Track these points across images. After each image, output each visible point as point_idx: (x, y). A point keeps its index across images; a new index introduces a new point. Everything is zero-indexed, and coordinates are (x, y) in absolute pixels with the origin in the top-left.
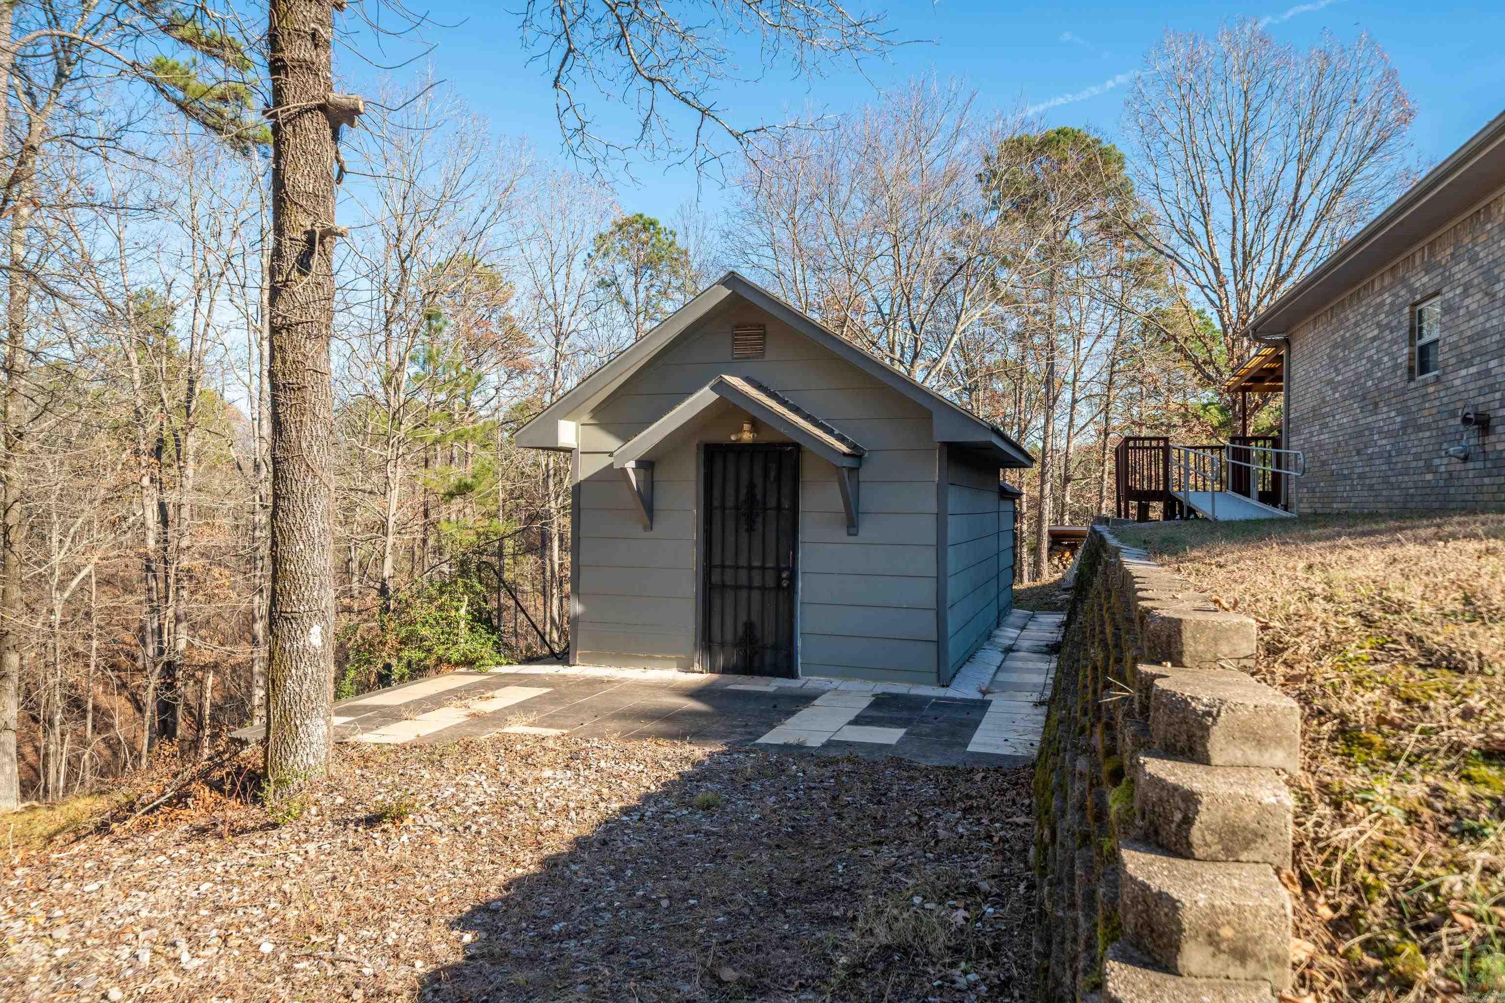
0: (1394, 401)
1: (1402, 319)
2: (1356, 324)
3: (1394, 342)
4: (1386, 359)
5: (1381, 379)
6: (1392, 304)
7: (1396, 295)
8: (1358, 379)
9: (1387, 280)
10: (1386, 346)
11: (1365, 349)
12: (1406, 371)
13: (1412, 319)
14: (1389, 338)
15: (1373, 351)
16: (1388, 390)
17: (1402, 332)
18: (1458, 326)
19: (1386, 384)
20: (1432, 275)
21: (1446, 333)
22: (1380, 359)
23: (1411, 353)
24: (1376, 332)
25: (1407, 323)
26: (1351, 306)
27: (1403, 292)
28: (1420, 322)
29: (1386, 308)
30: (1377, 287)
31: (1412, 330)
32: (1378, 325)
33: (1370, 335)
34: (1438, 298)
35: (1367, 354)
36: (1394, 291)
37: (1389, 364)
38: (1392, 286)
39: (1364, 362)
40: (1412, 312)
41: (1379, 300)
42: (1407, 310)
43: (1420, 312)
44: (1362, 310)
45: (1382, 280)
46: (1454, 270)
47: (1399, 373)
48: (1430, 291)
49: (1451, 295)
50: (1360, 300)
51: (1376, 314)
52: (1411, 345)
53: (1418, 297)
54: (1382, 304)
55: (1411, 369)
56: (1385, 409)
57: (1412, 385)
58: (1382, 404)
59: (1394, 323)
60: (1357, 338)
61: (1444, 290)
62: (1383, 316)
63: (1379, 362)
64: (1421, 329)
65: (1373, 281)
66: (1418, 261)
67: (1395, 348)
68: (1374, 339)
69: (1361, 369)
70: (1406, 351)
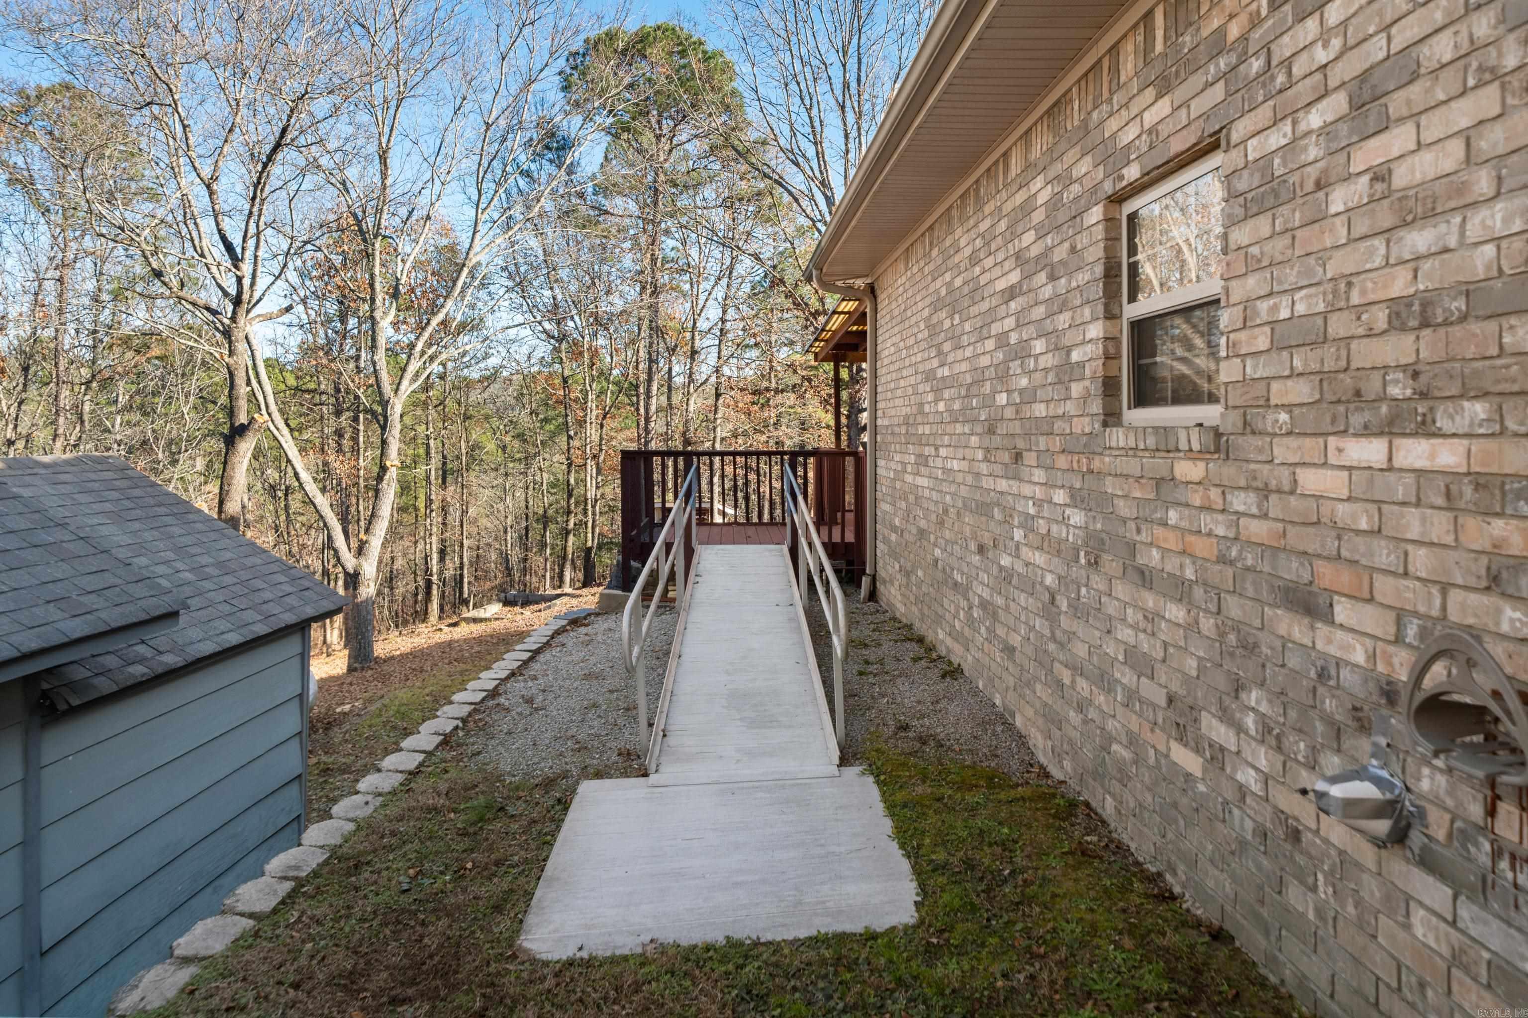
0: (1062, 462)
1: (1082, 241)
2: (974, 260)
3: (1060, 304)
4: (1039, 346)
5: (1029, 396)
6: (1054, 204)
7: (1065, 180)
8: (979, 382)
9: (1039, 146)
10: (1039, 312)
11: (991, 316)
12: (1096, 388)
13: (1111, 239)
14: (1047, 292)
15: (1010, 323)
16: (1046, 427)
17: (1082, 277)
18: (1322, 256)
19: (1040, 410)
20: (1180, 93)
21: (1253, 284)
22: (1025, 343)
23: (1110, 339)
24: (1014, 277)
25: (1096, 253)
26: (963, 219)
27: (1083, 167)
28: (1132, 250)
29: (1038, 216)
30: (1015, 169)
31: (1111, 273)
32: (1019, 257)
33: (1001, 285)
34: (1216, 159)
35: (996, 328)
36: (1057, 168)
37: (1048, 361)
38: (1053, 155)
39: (990, 344)
40: (1110, 221)
41: (1019, 198)
42: (1096, 214)
43: (1133, 218)
44: (984, 226)
45: (1028, 147)
46: (1285, 47)
47: (1076, 389)
48: (1178, 145)
49: (1276, 139)
50: (980, 204)
51: (1013, 234)
52: (1111, 315)
53: (1132, 173)
54: (1027, 208)
55: (1110, 386)
56: (1039, 475)
57: (1117, 437)
58: (1030, 458)
59: (1060, 253)
60: (976, 291)
61: (1237, 133)
62: (1029, 237)
63: (1022, 352)
64: (1134, 269)
65: (1006, 155)
66: (1129, 65)
67: (1063, 320)
68: (1011, 293)
69: (985, 361)
70: (1096, 331)
